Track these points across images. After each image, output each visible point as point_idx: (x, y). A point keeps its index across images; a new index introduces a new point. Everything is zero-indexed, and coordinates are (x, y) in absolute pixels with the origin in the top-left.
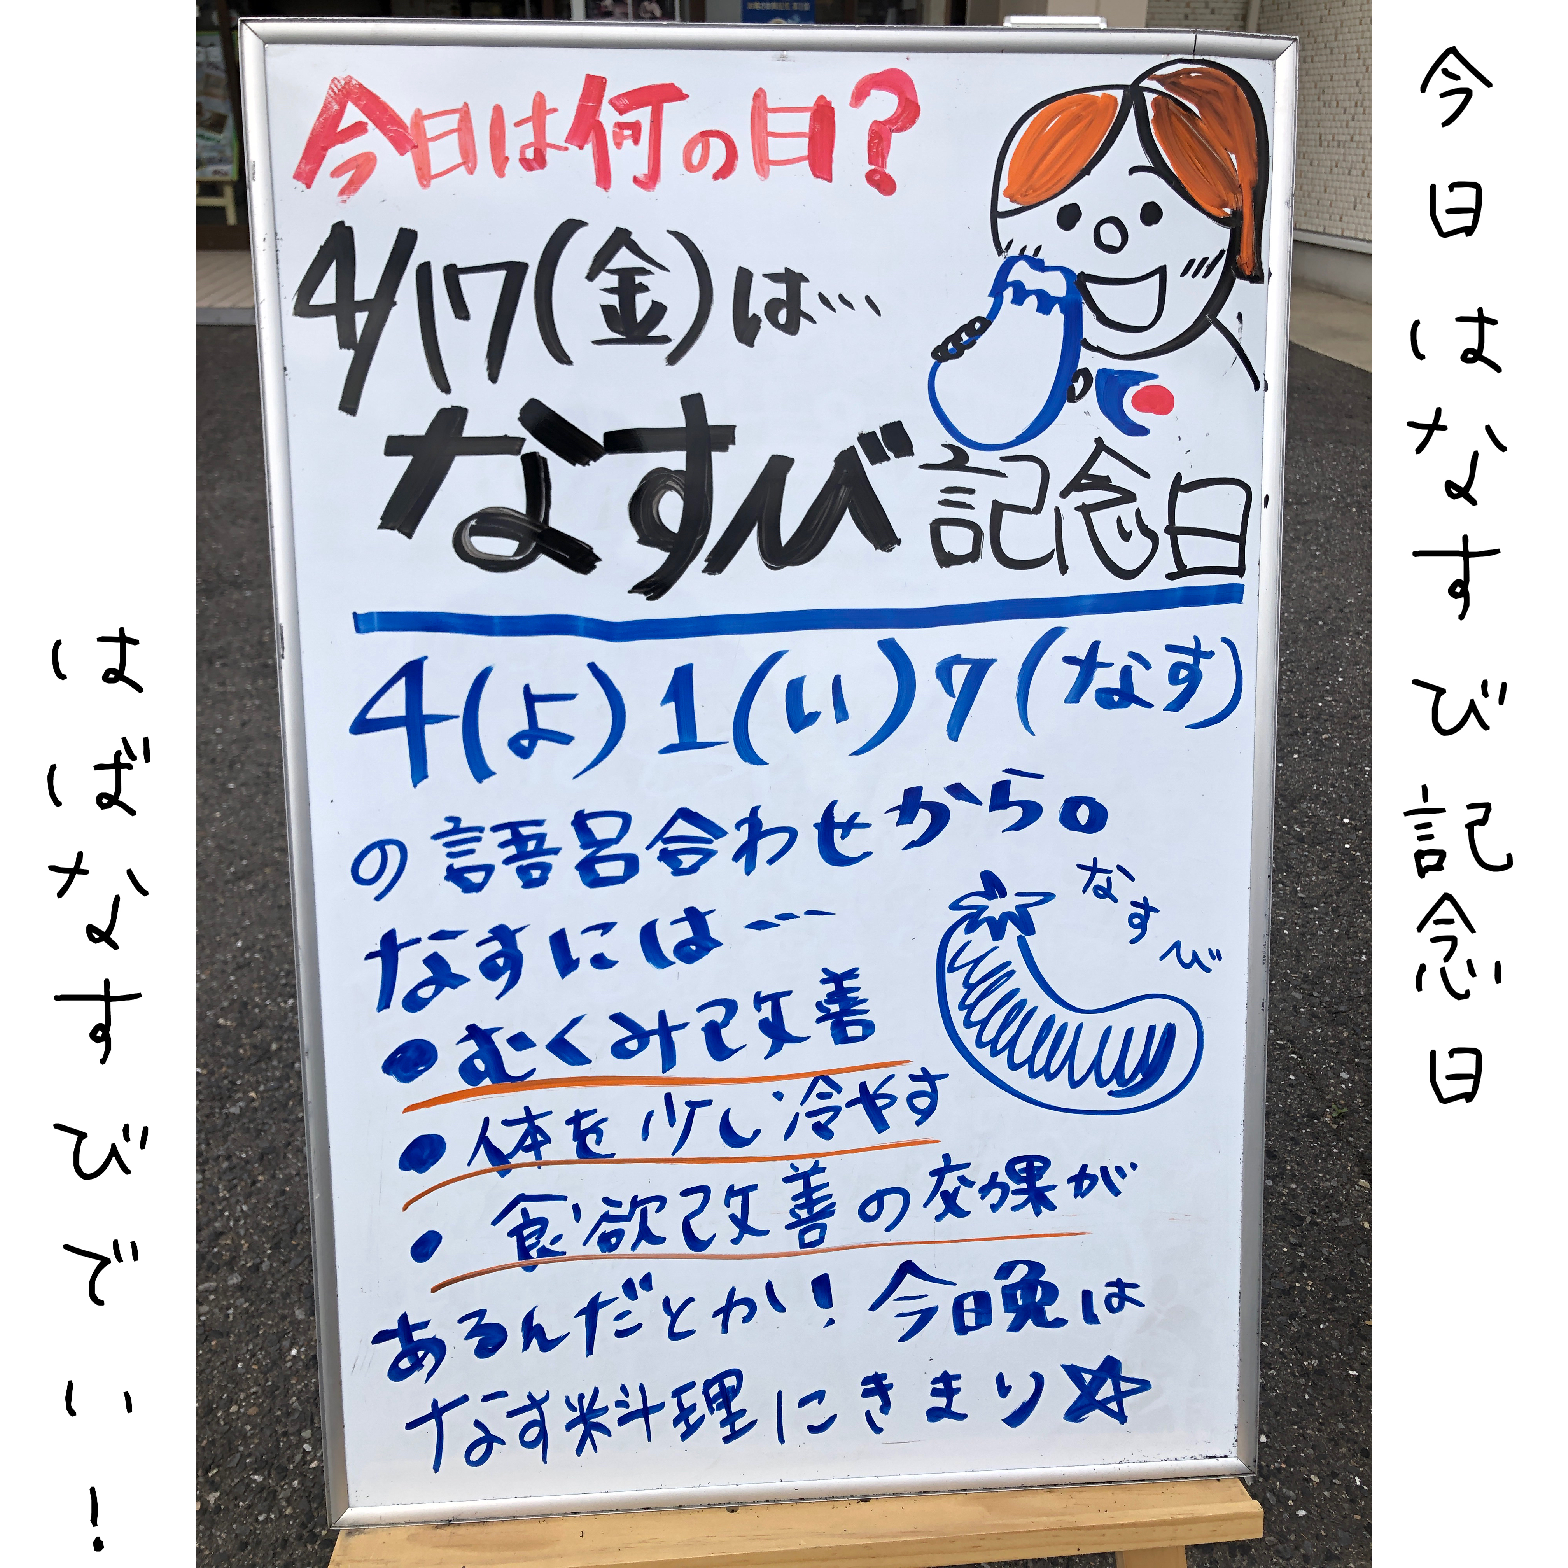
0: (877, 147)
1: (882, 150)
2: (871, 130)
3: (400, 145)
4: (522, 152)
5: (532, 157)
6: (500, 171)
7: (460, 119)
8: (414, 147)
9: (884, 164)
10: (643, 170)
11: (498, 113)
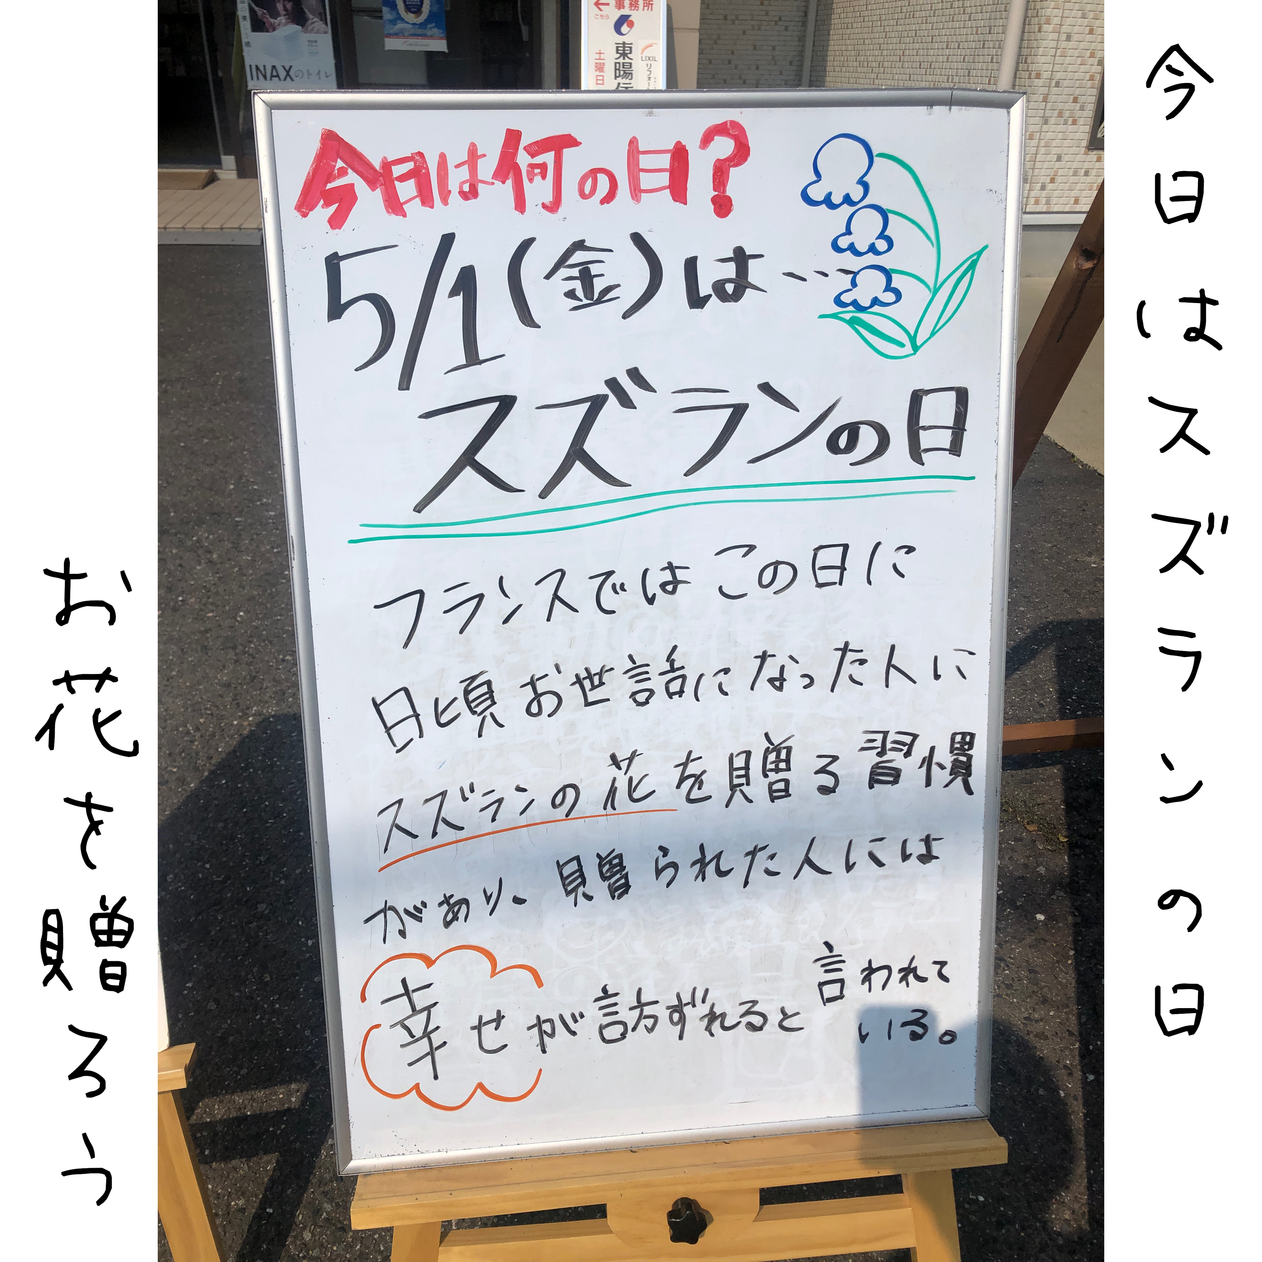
0: (720, 179)
1: (723, 180)
2: (715, 166)
3: (372, 183)
4: (461, 187)
5: (468, 190)
6: (445, 201)
7: (415, 163)
8: (382, 185)
9: (724, 191)
10: (549, 198)
11: (443, 159)
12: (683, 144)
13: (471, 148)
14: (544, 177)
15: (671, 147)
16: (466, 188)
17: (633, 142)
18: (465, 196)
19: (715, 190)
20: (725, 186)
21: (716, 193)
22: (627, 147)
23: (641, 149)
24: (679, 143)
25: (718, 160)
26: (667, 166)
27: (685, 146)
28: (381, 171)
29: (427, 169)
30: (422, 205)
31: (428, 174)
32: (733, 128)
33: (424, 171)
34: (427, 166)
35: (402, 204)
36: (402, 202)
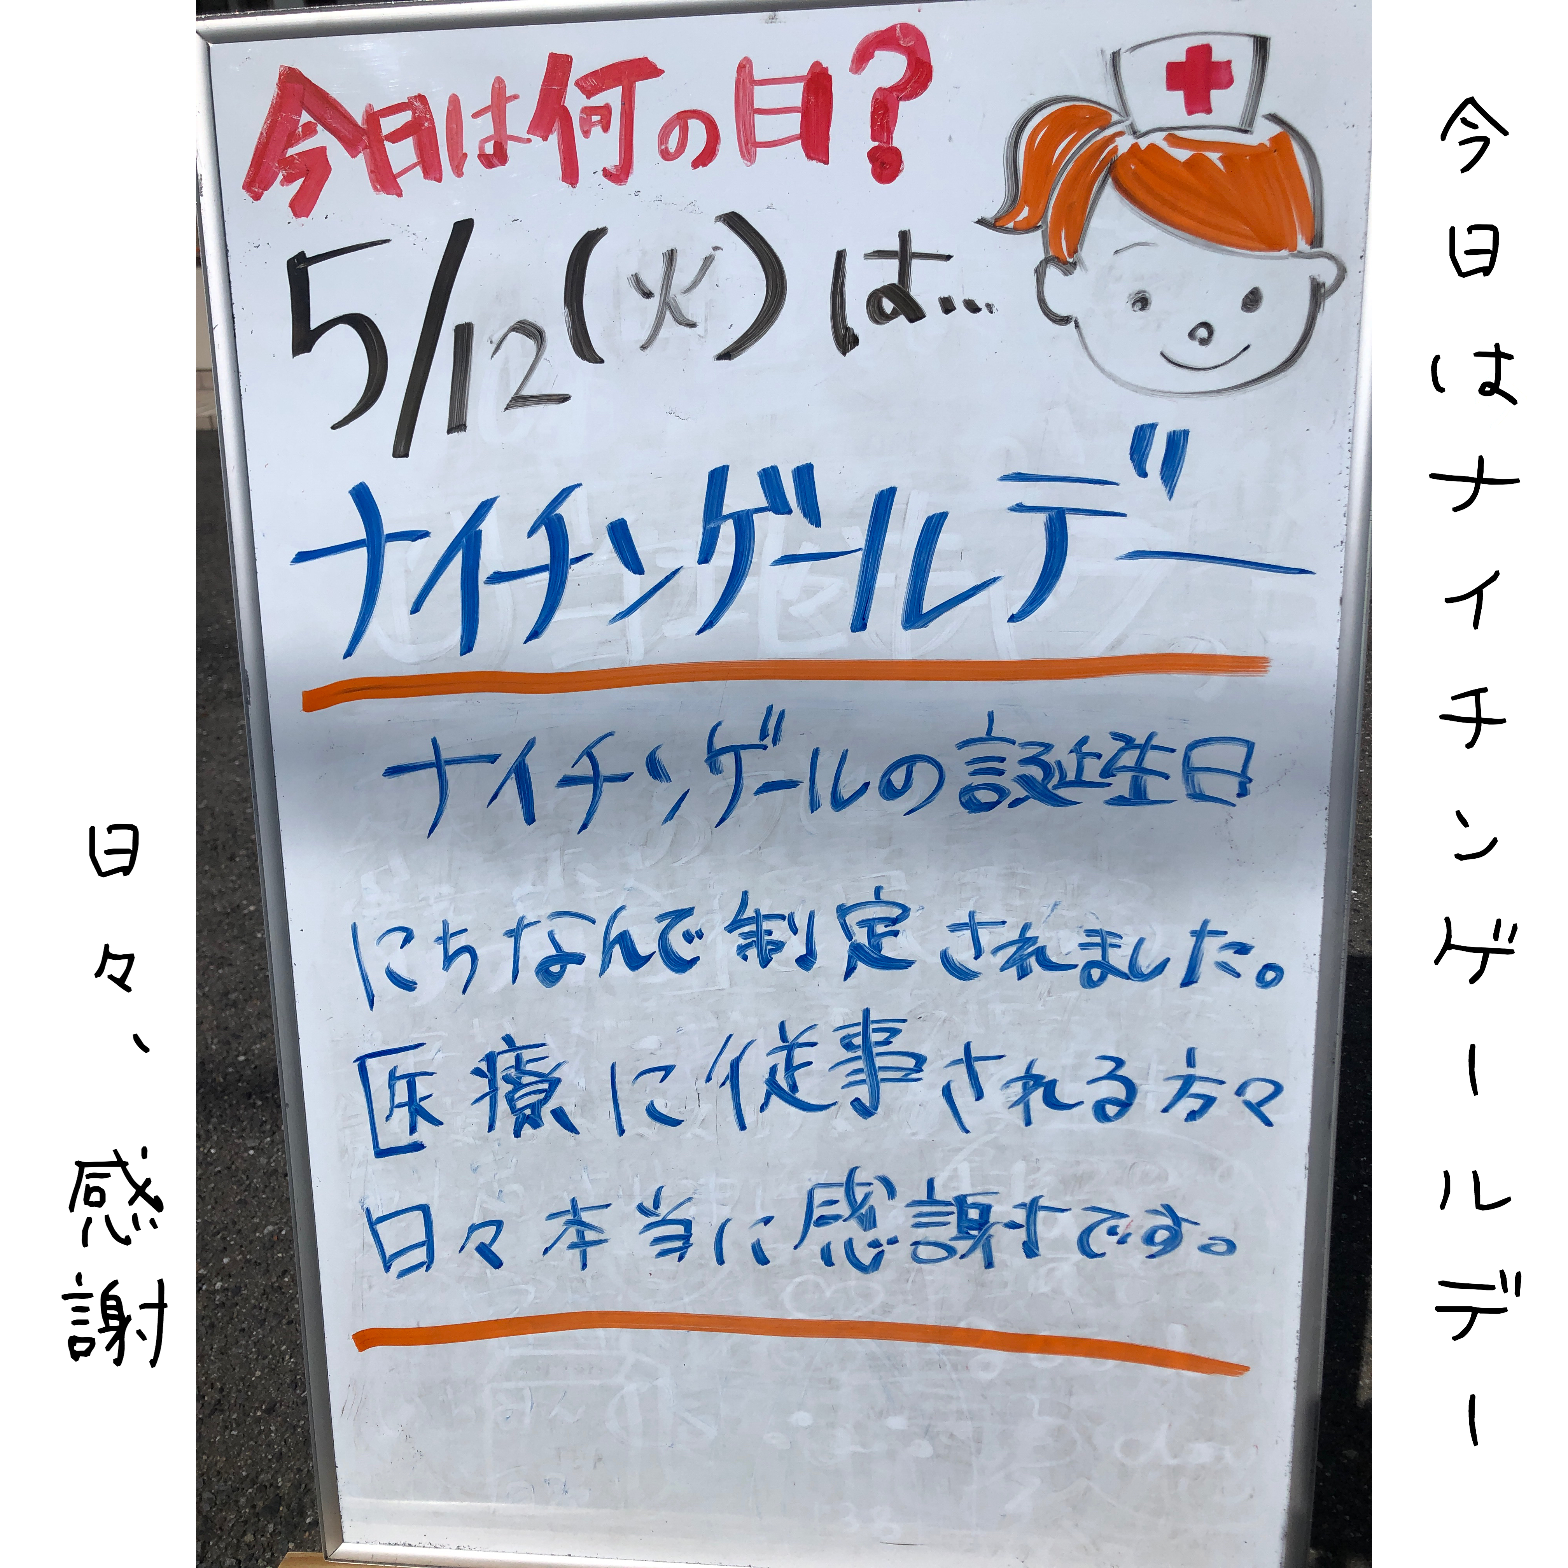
0: (882, 120)
1: (888, 122)
2: (875, 99)
3: (352, 146)
4: (481, 148)
5: (491, 152)
6: (458, 170)
7: (414, 113)
8: (366, 147)
9: (889, 139)
10: (613, 160)
11: (454, 104)
12: (825, 66)
13: (497, 86)
14: (606, 128)
15: (804, 71)
16: (489, 149)
17: (745, 67)
18: (487, 161)
19: (874, 138)
20: (890, 133)
21: (877, 144)
22: (735, 75)
23: (757, 76)
24: (817, 64)
25: (880, 89)
26: (798, 102)
27: (827, 69)
28: (365, 127)
29: (432, 121)
30: (425, 177)
31: (433, 129)
32: (905, 36)
33: (426, 124)
34: (432, 116)
35: (395, 177)
36: (395, 173)
